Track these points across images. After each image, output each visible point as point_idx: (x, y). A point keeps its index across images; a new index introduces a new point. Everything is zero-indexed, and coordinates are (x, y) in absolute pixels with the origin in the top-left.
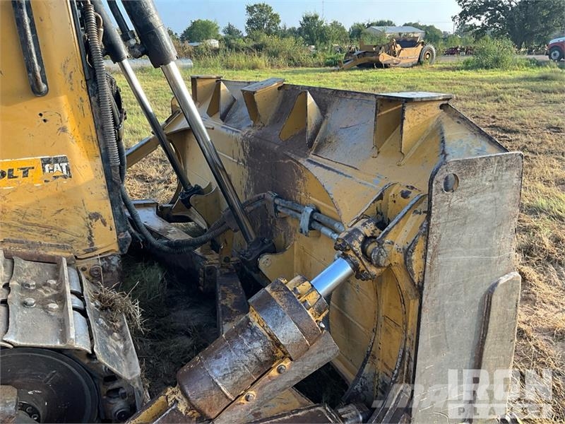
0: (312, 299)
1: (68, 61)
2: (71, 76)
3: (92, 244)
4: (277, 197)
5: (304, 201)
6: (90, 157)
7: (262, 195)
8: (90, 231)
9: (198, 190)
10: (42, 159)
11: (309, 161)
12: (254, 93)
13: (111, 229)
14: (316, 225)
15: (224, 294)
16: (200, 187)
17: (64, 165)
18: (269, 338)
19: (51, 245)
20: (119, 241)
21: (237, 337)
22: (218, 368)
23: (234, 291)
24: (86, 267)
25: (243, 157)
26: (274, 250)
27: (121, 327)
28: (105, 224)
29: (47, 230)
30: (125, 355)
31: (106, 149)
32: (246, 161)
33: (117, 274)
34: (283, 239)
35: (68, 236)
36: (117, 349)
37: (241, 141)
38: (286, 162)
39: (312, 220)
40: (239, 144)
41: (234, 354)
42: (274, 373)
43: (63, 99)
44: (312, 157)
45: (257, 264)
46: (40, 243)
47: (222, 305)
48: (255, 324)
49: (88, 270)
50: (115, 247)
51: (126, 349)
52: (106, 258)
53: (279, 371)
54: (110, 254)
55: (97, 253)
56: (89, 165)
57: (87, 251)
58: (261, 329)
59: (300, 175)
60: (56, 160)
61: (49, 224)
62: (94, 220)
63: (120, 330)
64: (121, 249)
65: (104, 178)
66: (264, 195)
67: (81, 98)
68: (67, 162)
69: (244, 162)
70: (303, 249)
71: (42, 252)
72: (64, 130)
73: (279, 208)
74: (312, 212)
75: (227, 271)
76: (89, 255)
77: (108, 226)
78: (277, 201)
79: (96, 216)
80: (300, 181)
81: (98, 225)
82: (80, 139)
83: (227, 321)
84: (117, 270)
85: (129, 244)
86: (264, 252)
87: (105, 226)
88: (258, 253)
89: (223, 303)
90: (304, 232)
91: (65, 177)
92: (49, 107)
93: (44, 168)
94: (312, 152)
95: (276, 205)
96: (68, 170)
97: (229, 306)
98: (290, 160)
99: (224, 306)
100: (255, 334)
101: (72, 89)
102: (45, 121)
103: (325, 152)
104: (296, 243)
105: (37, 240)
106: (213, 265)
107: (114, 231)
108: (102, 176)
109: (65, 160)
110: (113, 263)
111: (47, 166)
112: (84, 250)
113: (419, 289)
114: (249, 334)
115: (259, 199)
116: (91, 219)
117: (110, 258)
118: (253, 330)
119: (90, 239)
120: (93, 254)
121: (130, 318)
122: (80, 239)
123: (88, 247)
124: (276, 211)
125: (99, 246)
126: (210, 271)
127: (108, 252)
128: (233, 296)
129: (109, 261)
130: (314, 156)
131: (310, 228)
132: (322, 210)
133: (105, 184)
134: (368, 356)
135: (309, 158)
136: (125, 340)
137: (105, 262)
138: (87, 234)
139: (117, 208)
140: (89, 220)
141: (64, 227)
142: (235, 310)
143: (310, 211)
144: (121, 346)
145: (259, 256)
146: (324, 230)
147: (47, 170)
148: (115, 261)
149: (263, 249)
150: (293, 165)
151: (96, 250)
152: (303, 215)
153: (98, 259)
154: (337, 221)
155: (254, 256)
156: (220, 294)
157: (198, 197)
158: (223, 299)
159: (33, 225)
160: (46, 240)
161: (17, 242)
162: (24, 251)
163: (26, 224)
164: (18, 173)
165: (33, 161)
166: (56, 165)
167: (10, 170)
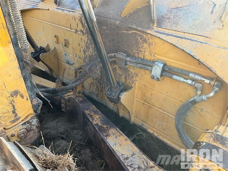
3: (16, 115)
4: (127, 56)
7: (113, 54)
8: (13, 106)
9: (43, 50)
11: (156, 32)
13: (27, 99)
14: (167, 74)
15: (91, 116)
16: (44, 48)
20: (33, 106)
23: (95, 113)
24: (15, 133)
25: (82, 29)
26: (126, 89)
28: (22, 97)
32: (84, 31)
33: (36, 130)
37: (79, 18)
39: (163, 70)
40: (77, 20)
44: (155, 28)
45: (119, 99)
47: (95, 124)
49: (16, 135)
50: (32, 111)
52: (28, 122)
54: (29, 118)
55: (20, 120)
57: (13, 122)
59: (145, 41)
64: (35, 111)
66: (115, 55)
70: (145, 86)
73: (128, 63)
74: (163, 66)
75: (81, 99)
76: (15, 124)
77: (25, 98)
78: (128, 59)
79: (15, 93)
80: (145, 45)
81: (18, 99)
83: (106, 136)
84: (37, 127)
85: (41, 106)
90: (155, 78)
94: (155, 25)
95: (126, 61)
97: (100, 124)
98: (134, 31)
103: (167, 24)
104: (137, 82)
106: (70, 96)
107: (29, 100)
108: (15, 59)
110: (33, 123)
112: (11, 122)
117: (30, 121)
119: (14, 112)
120: (17, 122)
122: (6, 114)
123: (13, 119)
124: (126, 64)
125: (21, 115)
126: (70, 100)
127: (27, 116)
128: (97, 117)
129: (30, 124)
130: (159, 29)
131: (161, 76)
132: (168, 64)
133: (18, 65)
135: (155, 30)
137: (28, 125)
139: (28, 82)
140: (11, 98)
142: (105, 126)
143: (161, 65)
146: (175, 77)
148: (35, 122)
149: (120, 90)
150: (138, 34)
151: (19, 118)
152: (154, 68)
153: (22, 124)
154: (190, 72)
155: (117, 95)
156: (89, 117)
157: (44, 54)
158: (93, 120)
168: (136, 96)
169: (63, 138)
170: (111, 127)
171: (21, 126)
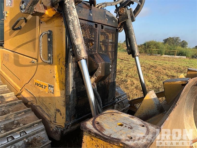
1: (60, 54)
2: (60, 60)
3: (55, 120)
8: (56, 115)
10: (49, 85)
13: (63, 118)
17: (53, 89)
19: (46, 114)
20: (65, 124)
28: (61, 115)
29: (46, 108)
33: (59, 135)
35: (50, 113)
43: (56, 67)
46: (45, 111)
50: (63, 126)
56: (59, 91)
60: (51, 86)
61: (47, 106)
62: (57, 112)
67: (62, 68)
68: (53, 88)
71: (44, 115)
72: (54, 77)
76: (54, 123)
77: (62, 116)
81: (58, 114)
82: (58, 82)
87: (61, 116)
91: (52, 93)
92: (52, 68)
93: (48, 88)
96: (53, 91)
101: (59, 64)
102: (51, 72)
109: (53, 87)
110: (59, 131)
111: (49, 87)
112: (53, 121)
119: (55, 117)
120: (55, 124)
122: (53, 116)
125: (57, 122)
129: (58, 129)
140: (56, 111)
141: (50, 110)
147: (49, 89)
153: (56, 126)
159: (44, 105)
160: (46, 111)
161: (40, 108)
162: (41, 111)
163: (43, 103)
164: (44, 87)
165: (47, 84)
166: (51, 88)
167: (42, 85)
171: (55, 127)
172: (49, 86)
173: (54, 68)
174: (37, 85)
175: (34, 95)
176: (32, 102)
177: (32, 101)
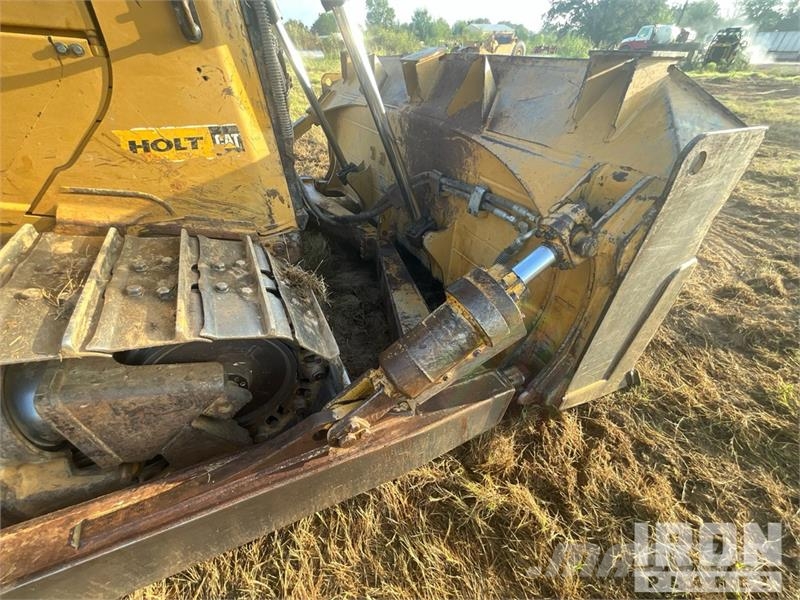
0: (518, 289)
2: (227, 17)
3: (273, 221)
4: (443, 176)
5: (472, 180)
6: (263, 128)
7: (426, 173)
8: (270, 208)
9: (353, 168)
10: (210, 128)
11: (483, 137)
12: (417, 62)
13: (289, 207)
14: (487, 206)
15: (387, 264)
16: (355, 165)
17: (235, 136)
18: (474, 330)
19: (233, 223)
20: (297, 218)
21: (440, 328)
22: (424, 358)
23: (395, 262)
24: (270, 243)
25: (401, 135)
26: (435, 228)
27: (312, 303)
29: (227, 207)
30: (321, 332)
31: (277, 118)
32: (403, 139)
33: (297, 249)
34: (442, 216)
35: (249, 214)
36: (313, 327)
37: (399, 118)
38: (454, 139)
39: (483, 200)
40: (397, 121)
41: (439, 344)
42: (470, 356)
43: (224, 51)
44: (485, 132)
45: (422, 241)
46: (222, 220)
48: (459, 315)
49: (272, 246)
50: (294, 224)
51: (320, 326)
52: (287, 235)
53: (475, 355)
54: (289, 231)
55: (278, 230)
56: (262, 136)
57: (269, 228)
58: (466, 321)
59: (470, 153)
60: (226, 131)
61: (229, 201)
62: (272, 197)
63: (311, 306)
64: (299, 226)
65: (278, 153)
66: (429, 174)
67: (243, 51)
68: (238, 132)
69: (401, 140)
70: (465, 227)
71: (226, 230)
72: (229, 91)
73: (444, 187)
74: (485, 193)
75: (385, 243)
76: (270, 232)
77: (286, 203)
78: (443, 180)
79: (273, 193)
80: (470, 160)
81: (276, 202)
82: (249, 105)
83: (395, 289)
84: (298, 245)
85: (306, 221)
86: (428, 230)
87: (283, 202)
88: (422, 230)
89: (388, 272)
90: (473, 212)
91: (238, 150)
92: (207, 59)
93: (214, 139)
94: (486, 128)
95: (441, 184)
96: (240, 142)
97: (394, 275)
98: (458, 137)
99: (390, 276)
100: (460, 327)
101: (231, 36)
102: (205, 78)
103: (503, 127)
104: (457, 221)
105: (219, 218)
106: (372, 237)
107: (292, 209)
109: (235, 130)
110: (294, 239)
111: (217, 137)
112: (266, 227)
113: (620, 279)
114: (454, 326)
115: (423, 177)
116: (269, 196)
117: (290, 234)
118: (458, 322)
119: (270, 216)
120: (274, 231)
121: (317, 293)
122: (261, 216)
123: (269, 224)
124: (441, 190)
125: (279, 223)
126: (371, 242)
127: (288, 229)
128: (395, 267)
129: (290, 238)
130: (490, 133)
131: (481, 209)
132: (494, 190)
133: (279, 159)
134: (532, 328)
135: (483, 135)
136: (318, 316)
137: (286, 238)
138: (266, 212)
139: (293, 185)
140: (267, 198)
141: (245, 205)
142: (399, 279)
143: (482, 191)
144: (316, 323)
145: (423, 234)
146: (497, 211)
147: (218, 142)
148: (295, 237)
149: (427, 227)
150: (462, 142)
151: (276, 227)
152: (473, 196)
153: (280, 236)
154: (515, 203)
155: (419, 233)
156: (384, 265)
157: (354, 174)
158: (387, 269)
159: (212, 202)
160: (228, 218)
161: (198, 219)
162: (208, 228)
163: (205, 201)
164: (188, 144)
165: (200, 129)
166: (227, 136)
167: (177, 140)
168: (453, 244)
169: (354, 294)
170: (407, 281)
171: (278, 237)
172: (215, 131)
173: (217, 55)
174: (147, 150)
175: (141, 193)
176: (146, 221)
177: (141, 218)
